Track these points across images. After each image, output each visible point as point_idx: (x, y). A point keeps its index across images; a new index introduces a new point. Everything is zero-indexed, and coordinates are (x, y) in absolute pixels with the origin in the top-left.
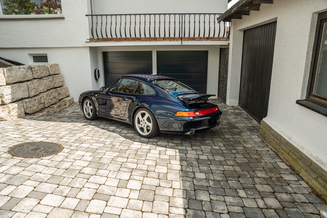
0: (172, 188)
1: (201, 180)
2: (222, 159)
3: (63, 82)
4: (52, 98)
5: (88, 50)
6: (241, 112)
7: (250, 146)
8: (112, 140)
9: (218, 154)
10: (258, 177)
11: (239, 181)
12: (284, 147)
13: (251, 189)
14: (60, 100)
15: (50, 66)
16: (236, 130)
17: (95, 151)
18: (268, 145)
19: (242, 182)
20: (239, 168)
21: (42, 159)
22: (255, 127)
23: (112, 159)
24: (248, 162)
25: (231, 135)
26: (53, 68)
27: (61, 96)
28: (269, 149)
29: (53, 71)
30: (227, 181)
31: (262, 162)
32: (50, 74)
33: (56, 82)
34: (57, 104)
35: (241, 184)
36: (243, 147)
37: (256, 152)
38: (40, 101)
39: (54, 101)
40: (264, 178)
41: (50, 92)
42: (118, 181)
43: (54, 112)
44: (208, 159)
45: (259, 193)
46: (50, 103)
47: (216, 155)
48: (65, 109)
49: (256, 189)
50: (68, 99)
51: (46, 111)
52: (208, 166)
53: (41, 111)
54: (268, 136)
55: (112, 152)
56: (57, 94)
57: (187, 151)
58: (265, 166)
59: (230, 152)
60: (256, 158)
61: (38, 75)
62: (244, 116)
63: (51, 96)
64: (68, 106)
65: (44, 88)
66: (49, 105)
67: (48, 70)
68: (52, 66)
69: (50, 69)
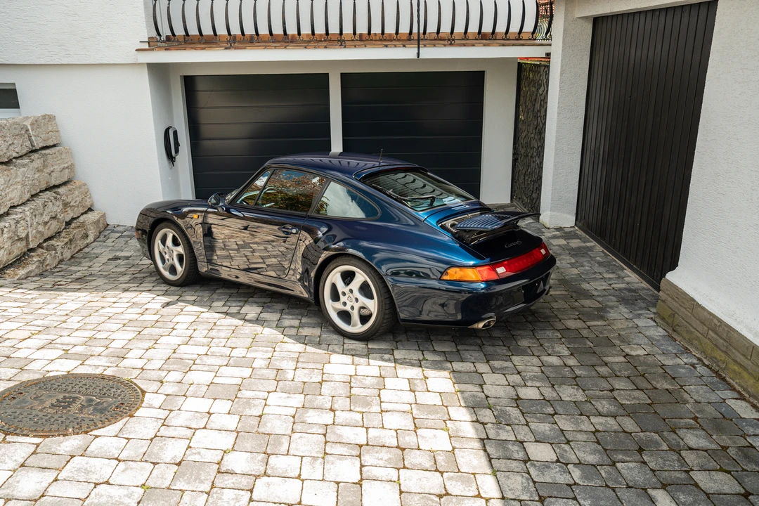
0: (481, 497)
1: (546, 465)
2: (580, 396)
3: (71, 167)
4: (47, 219)
5: (145, 73)
6: (588, 244)
7: (641, 352)
8: (267, 352)
9: (563, 381)
10: (691, 449)
11: (645, 463)
12: (740, 358)
13: (684, 487)
15: (32, 124)
16: (587, 303)
17: (234, 394)
18: (687, 349)
19: (652, 465)
20: (632, 422)
21: (97, 437)
22: (634, 291)
23: (294, 417)
24: (649, 401)
25: (580, 319)
26: (40, 128)
27: (69, 212)
28: (695, 361)
29: (42, 136)
30: (613, 464)
31: (688, 403)
32: (32, 146)
33: (52, 172)
34: (63, 234)
35: (653, 471)
36: (625, 357)
37: (661, 371)
38: (15, 232)
39: (52, 227)
40: (706, 451)
41: (39, 202)
42: (336, 490)
43: (56, 261)
44: (542, 398)
45: (709, 498)
46: (42, 234)
47: (560, 385)
48: (86, 250)
49: (696, 485)
50: (91, 217)
51: (34, 259)
52: (551, 419)
53: (19, 261)
54: (685, 323)
55: (286, 395)
56: (61, 207)
57: (481, 374)
58: (698, 412)
59: (594, 373)
60: (667, 389)
62: (598, 258)
63: (45, 214)
64: (92, 240)
65: (22, 192)
66: (40, 241)
67: (26, 136)
68: (36, 121)
69: (32, 131)
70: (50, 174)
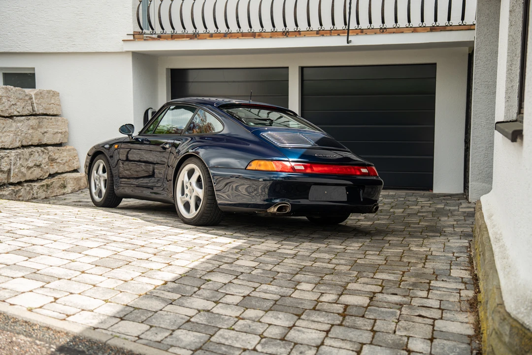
3: (65, 134)
4: (31, 165)
5: (129, 60)
14: (51, 176)
15: (36, 94)
18: (470, 251)
26: (43, 99)
27: (55, 167)
28: (465, 256)
29: (44, 105)
32: (33, 111)
33: (46, 132)
34: (44, 181)
39: (35, 173)
41: (27, 151)
42: (73, 247)
43: (30, 196)
46: (25, 176)
50: (74, 174)
51: (10, 189)
56: (47, 160)
61: (4, 109)
63: (30, 160)
64: (70, 191)
65: (14, 139)
66: (21, 180)
67: (29, 102)
68: (41, 93)
69: (35, 99)
70: (43, 134)
